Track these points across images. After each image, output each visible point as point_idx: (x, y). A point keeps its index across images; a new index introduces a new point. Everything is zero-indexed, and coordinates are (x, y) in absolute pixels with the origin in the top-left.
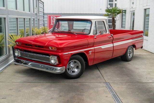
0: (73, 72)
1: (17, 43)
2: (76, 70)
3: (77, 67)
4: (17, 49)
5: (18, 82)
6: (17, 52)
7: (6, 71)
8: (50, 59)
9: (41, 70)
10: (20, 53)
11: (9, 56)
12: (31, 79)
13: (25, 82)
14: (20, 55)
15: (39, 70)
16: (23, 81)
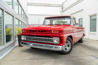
0: (66, 49)
1: (23, 31)
2: (68, 48)
3: (68, 46)
4: (23, 35)
5: (27, 59)
6: (23, 37)
7: (14, 51)
8: (53, 40)
9: (45, 49)
10: (25, 38)
11: (15, 41)
12: (36, 56)
13: (33, 59)
14: (25, 39)
15: (43, 49)
16: (31, 59)
